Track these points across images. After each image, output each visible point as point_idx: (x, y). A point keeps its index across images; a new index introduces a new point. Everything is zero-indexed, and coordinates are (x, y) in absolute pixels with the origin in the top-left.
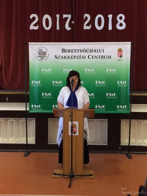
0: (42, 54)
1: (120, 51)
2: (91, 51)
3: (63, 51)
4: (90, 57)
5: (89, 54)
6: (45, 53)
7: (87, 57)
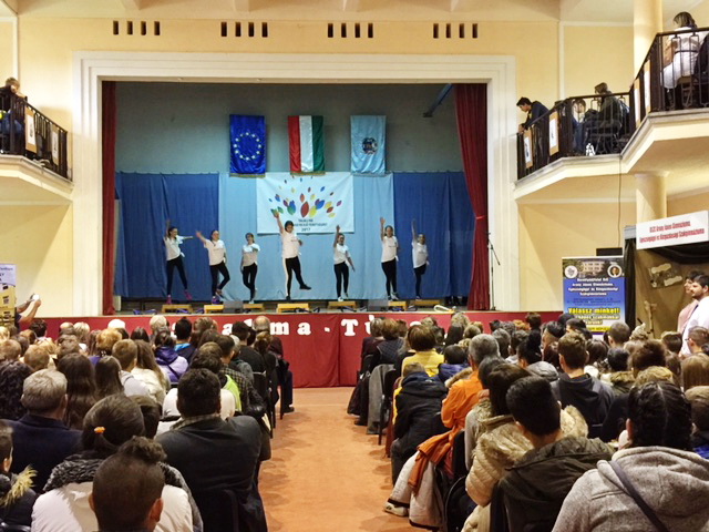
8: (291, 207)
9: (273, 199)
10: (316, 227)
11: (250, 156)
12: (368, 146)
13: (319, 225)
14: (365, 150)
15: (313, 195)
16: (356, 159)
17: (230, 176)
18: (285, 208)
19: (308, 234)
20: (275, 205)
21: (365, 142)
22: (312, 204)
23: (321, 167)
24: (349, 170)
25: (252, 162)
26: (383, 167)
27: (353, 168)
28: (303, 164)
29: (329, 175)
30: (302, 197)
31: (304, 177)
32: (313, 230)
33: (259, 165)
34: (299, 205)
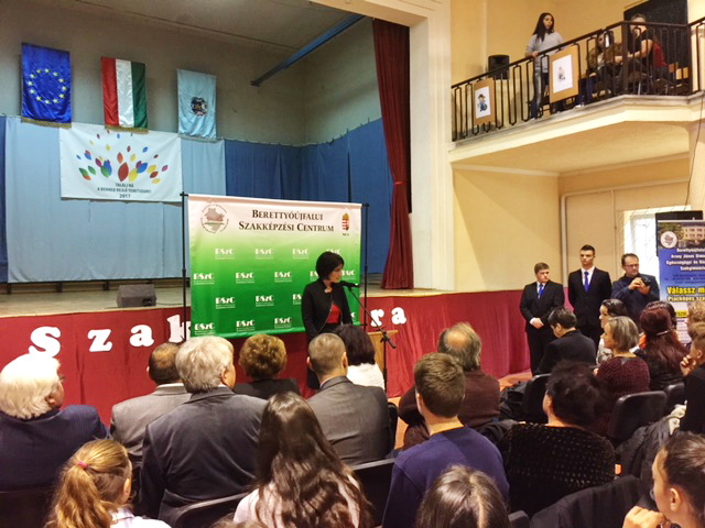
0: (215, 220)
1: (346, 218)
2: (303, 216)
3: (256, 214)
4: (301, 227)
5: (298, 221)
6: (220, 218)
7: (295, 227)
8: (106, 167)
9: (83, 156)
10: (138, 194)
11: (51, 98)
12: (197, 105)
13: (142, 191)
14: (195, 110)
15: (133, 157)
16: (184, 120)
17: (22, 121)
18: (98, 169)
19: (127, 202)
20: (85, 163)
21: (195, 102)
22: (132, 166)
23: (143, 124)
24: (176, 131)
25: (53, 106)
26: (214, 133)
27: (181, 129)
28: (121, 117)
29: (152, 135)
30: (120, 157)
31: (121, 134)
32: (134, 196)
33: (62, 112)
34: (115, 166)
